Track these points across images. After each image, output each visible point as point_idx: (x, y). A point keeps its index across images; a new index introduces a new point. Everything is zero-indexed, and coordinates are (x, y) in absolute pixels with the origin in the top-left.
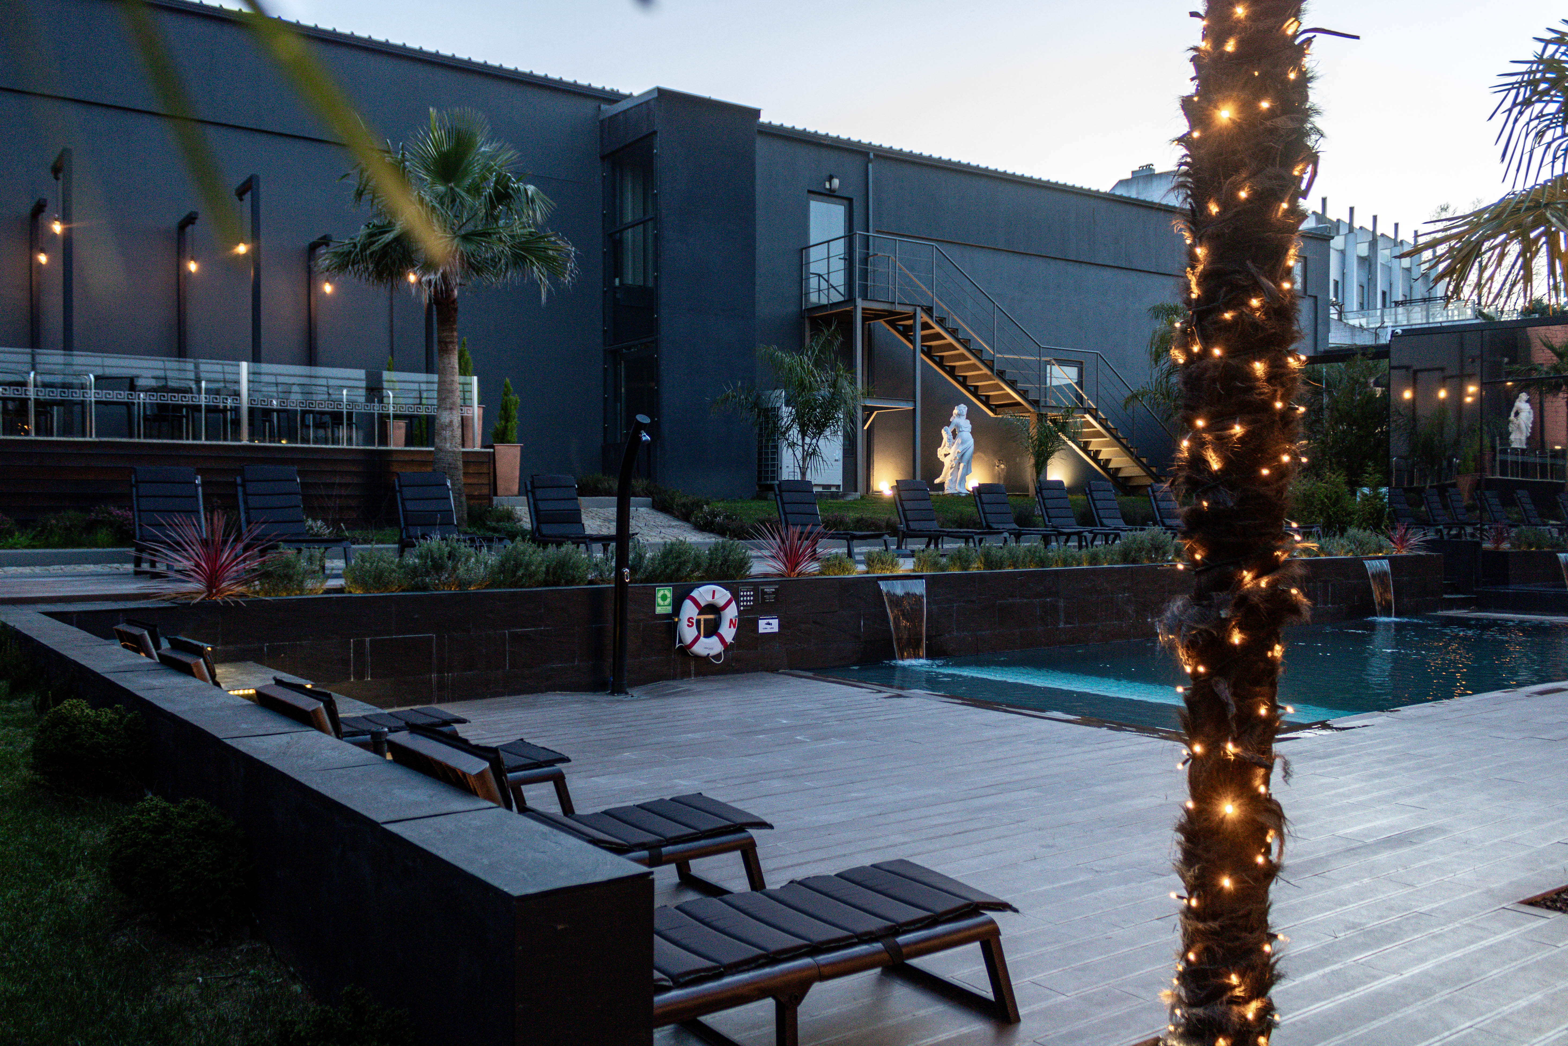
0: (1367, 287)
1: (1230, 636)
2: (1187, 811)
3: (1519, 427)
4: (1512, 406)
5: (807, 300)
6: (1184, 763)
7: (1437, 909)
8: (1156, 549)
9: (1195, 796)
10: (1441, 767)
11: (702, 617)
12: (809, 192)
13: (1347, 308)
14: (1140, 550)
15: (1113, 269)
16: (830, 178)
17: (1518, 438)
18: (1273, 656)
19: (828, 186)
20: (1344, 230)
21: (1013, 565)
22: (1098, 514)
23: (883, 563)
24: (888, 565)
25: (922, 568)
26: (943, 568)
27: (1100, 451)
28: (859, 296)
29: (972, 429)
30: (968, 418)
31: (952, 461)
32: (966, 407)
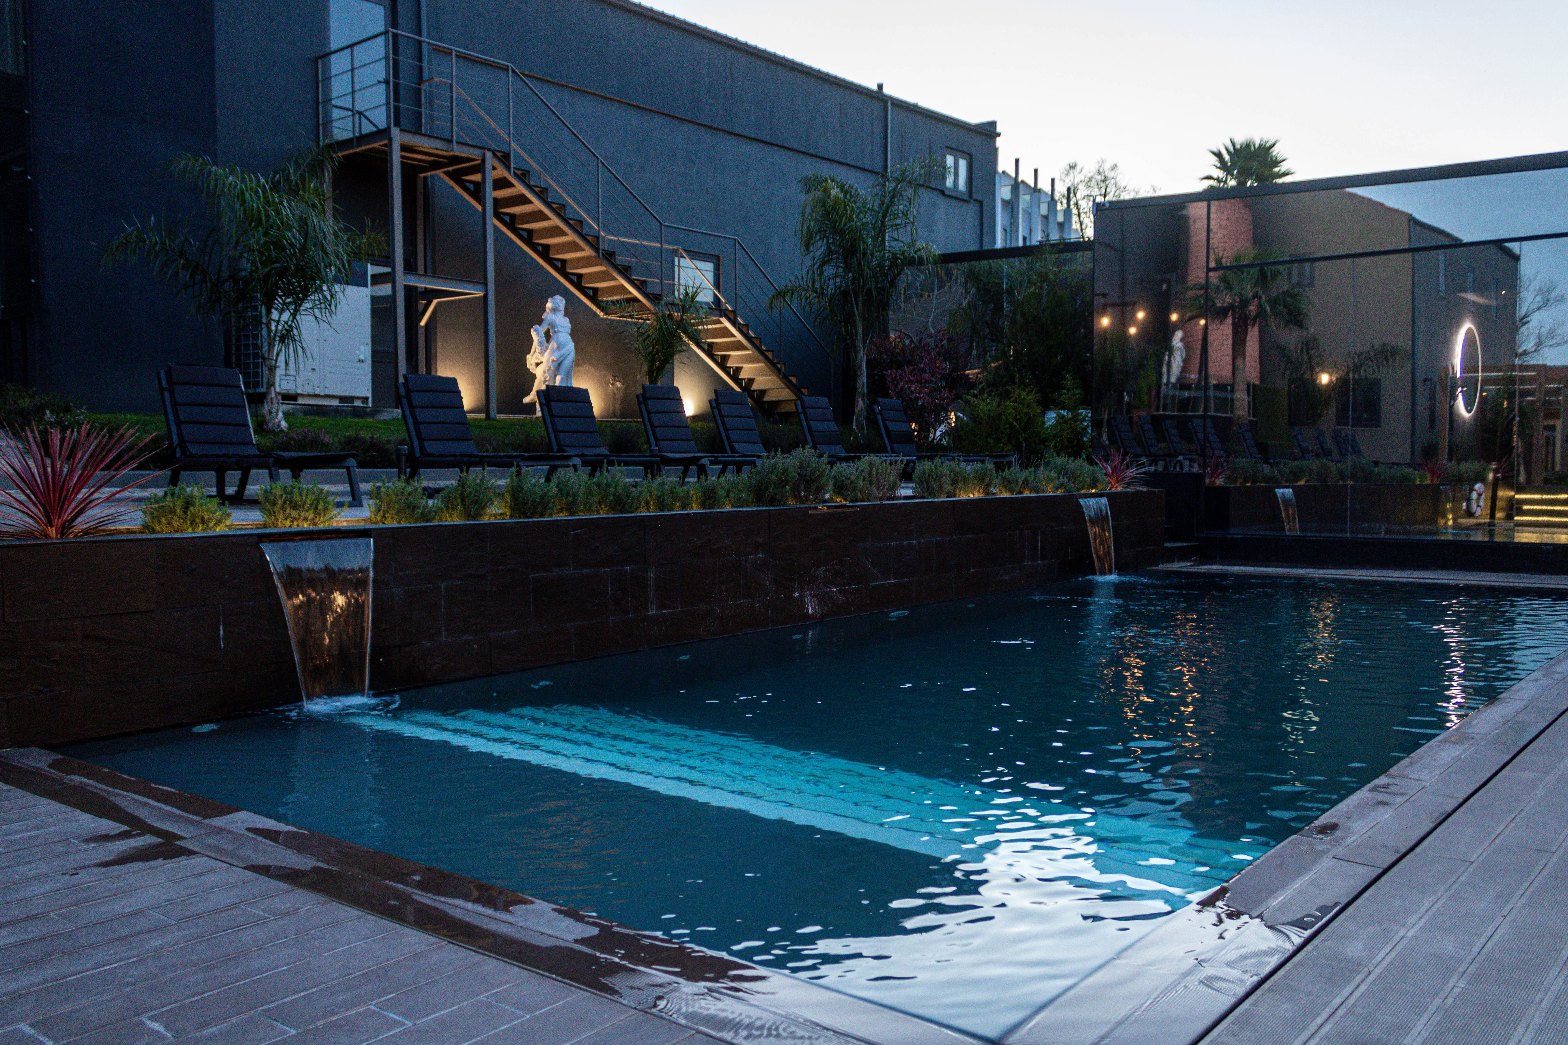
0: (1010, 231)
5: (327, 131)
8: (807, 482)
14: (782, 483)
15: (754, 143)
21: (567, 510)
22: (727, 436)
23: (295, 507)
24: (307, 511)
25: (384, 517)
26: (426, 516)
27: (741, 368)
28: (396, 125)
29: (572, 329)
30: (567, 314)
31: (544, 372)
32: (564, 302)
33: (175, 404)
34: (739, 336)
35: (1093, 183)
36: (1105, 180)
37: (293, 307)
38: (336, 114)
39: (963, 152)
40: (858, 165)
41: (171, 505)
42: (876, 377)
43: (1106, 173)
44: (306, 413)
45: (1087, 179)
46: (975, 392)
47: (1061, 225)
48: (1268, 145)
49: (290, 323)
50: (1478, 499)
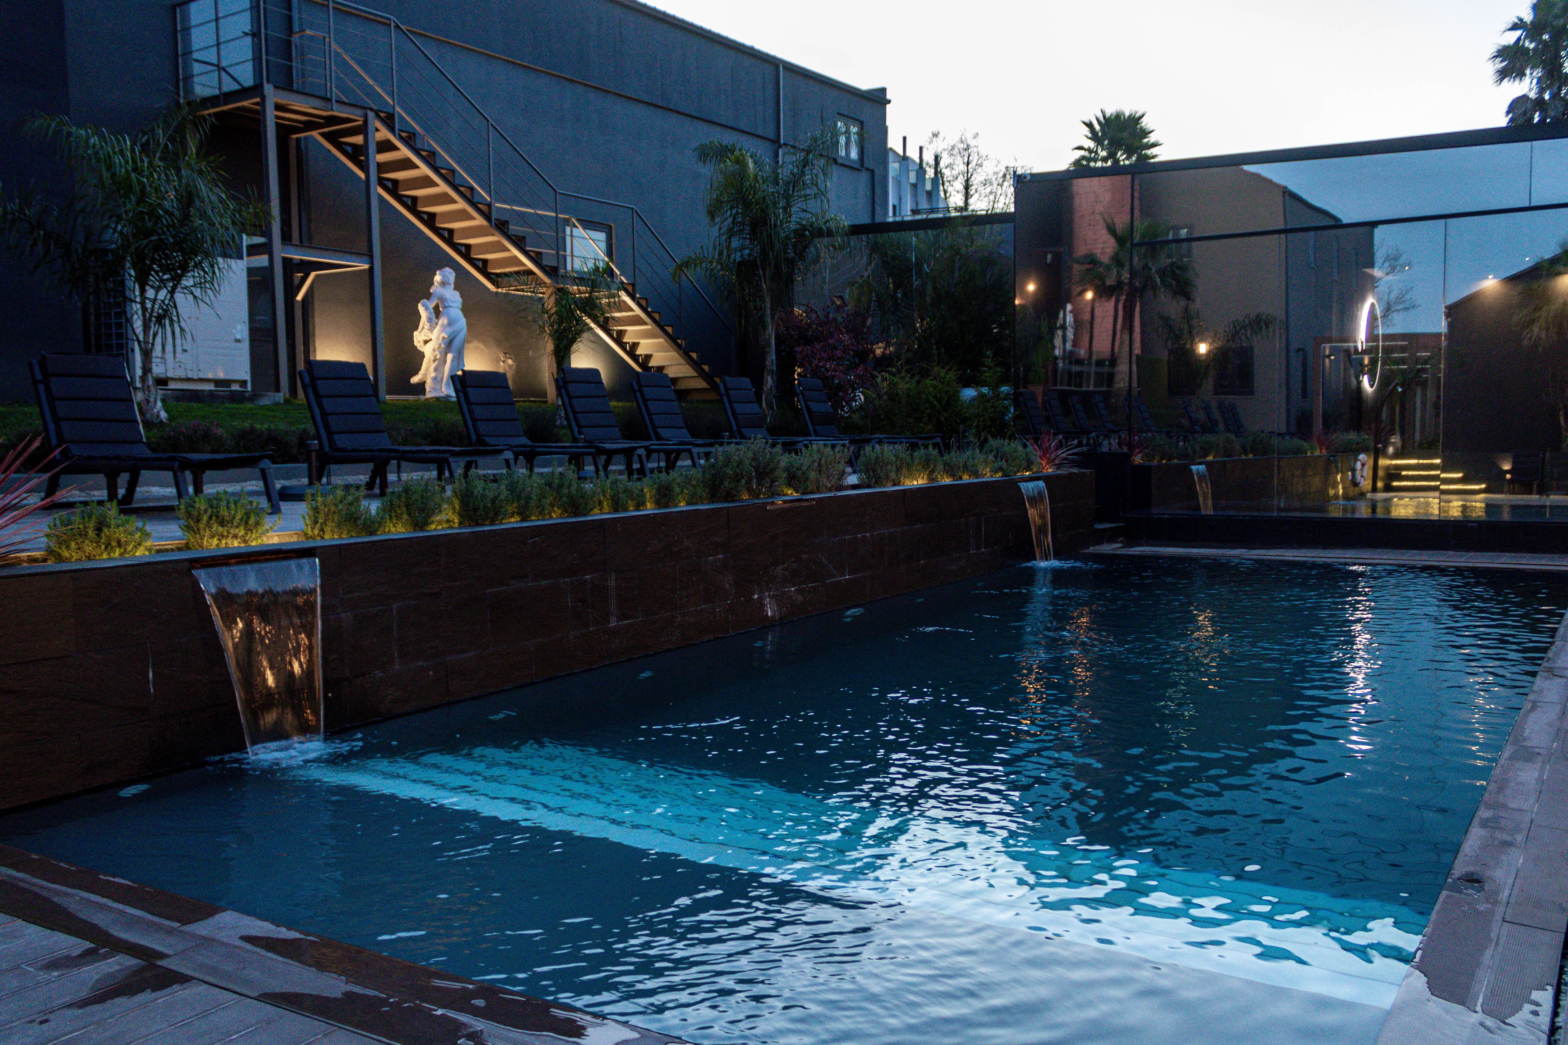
5: (189, 90)
14: (737, 478)
15: (647, 107)
21: (519, 514)
22: (651, 421)
23: (222, 523)
24: (237, 527)
25: (322, 530)
26: (370, 527)
27: (639, 343)
28: (268, 81)
29: (463, 304)
30: (457, 288)
31: (434, 350)
32: (454, 274)
33: (52, 399)
34: (638, 311)
35: (956, 151)
36: (967, 149)
37: (171, 284)
38: (197, 68)
39: (854, 119)
40: (752, 131)
41: (81, 526)
42: (783, 354)
43: (969, 142)
44: (178, 399)
45: (950, 148)
46: (894, 370)
47: (929, 194)
48: (1137, 115)
49: (167, 302)
50: (1362, 469)
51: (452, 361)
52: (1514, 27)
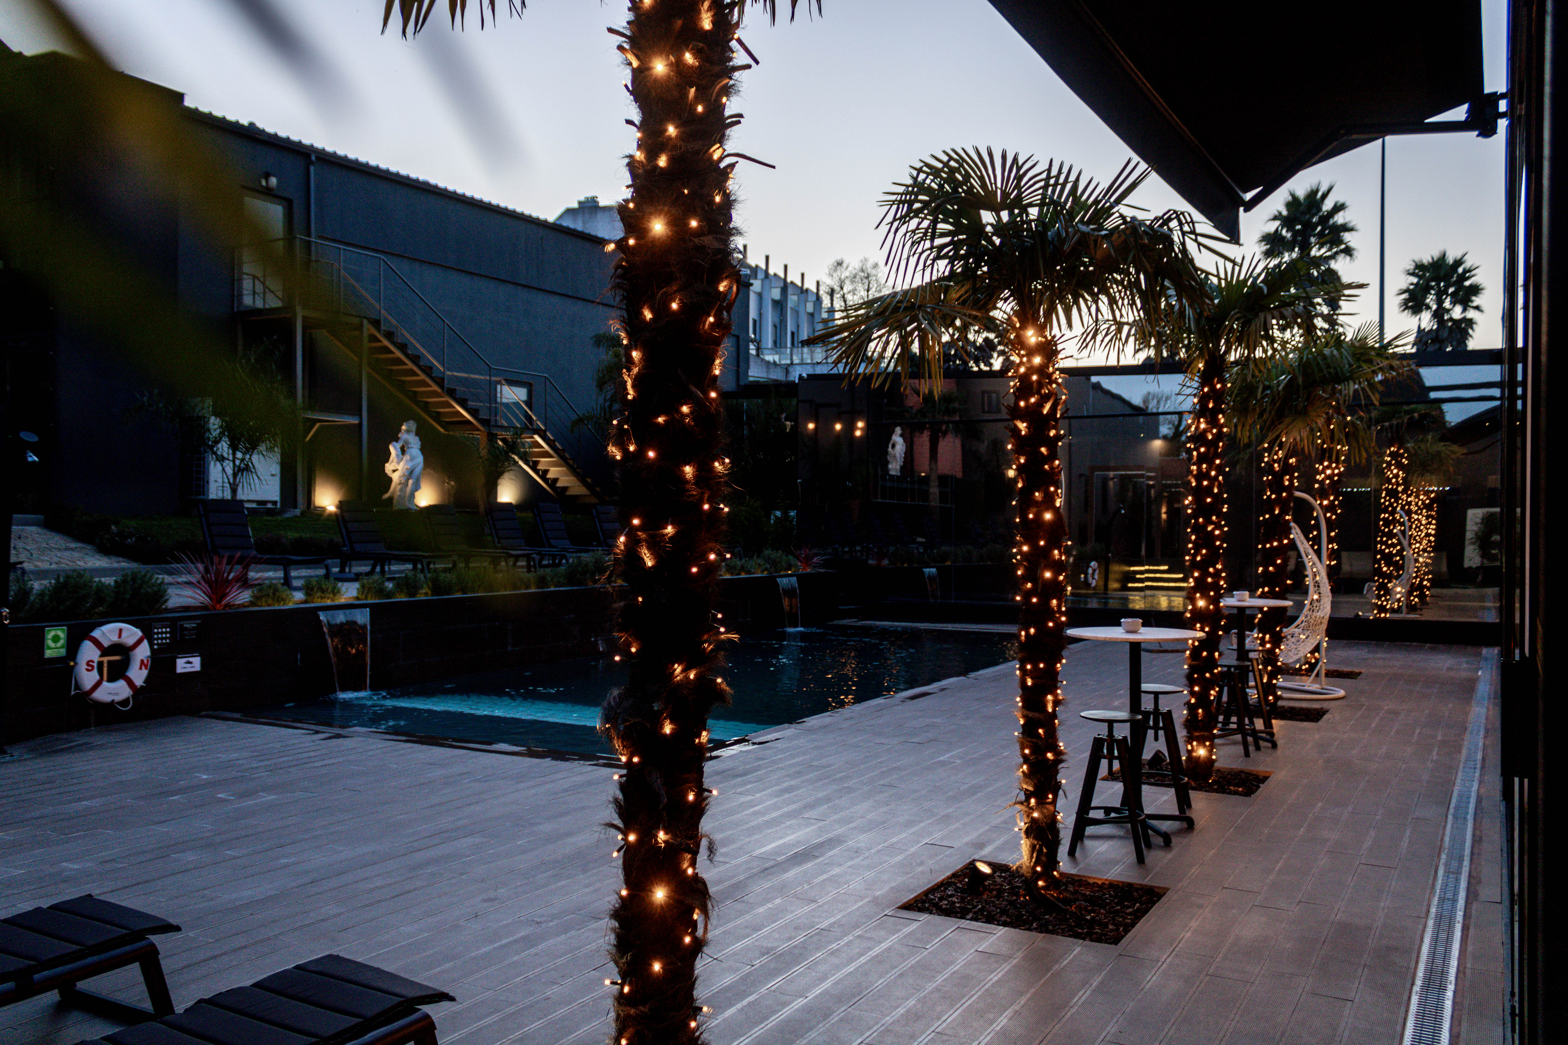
0: (780, 327)
1: (662, 727)
2: (621, 897)
3: (895, 457)
4: (890, 439)
5: (240, 301)
6: (619, 851)
7: (834, 923)
9: (628, 883)
10: (837, 776)
11: (105, 659)
12: (243, 187)
13: (763, 345)
15: (559, 297)
16: (267, 176)
17: (894, 468)
18: (699, 742)
19: (264, 183)
20: (761, 275)
22: (546, 535)
23: (323, 592)
25: (367, 596)
27: (549, 470)
28: (297, 303)
29: (421, 445)
30: (417, 434)
31: (400, 477)
32: (416, 424)
33: (209, 525)
34: (547, 448)
35: (857, 279)
36: (867, 278)
43: (868, 271)
45: (852, 276)
50: (1093, 574)
51: (413, 485)
52: (1275, 218)
